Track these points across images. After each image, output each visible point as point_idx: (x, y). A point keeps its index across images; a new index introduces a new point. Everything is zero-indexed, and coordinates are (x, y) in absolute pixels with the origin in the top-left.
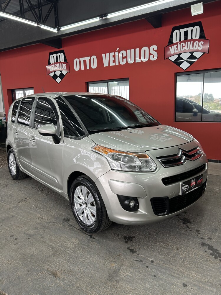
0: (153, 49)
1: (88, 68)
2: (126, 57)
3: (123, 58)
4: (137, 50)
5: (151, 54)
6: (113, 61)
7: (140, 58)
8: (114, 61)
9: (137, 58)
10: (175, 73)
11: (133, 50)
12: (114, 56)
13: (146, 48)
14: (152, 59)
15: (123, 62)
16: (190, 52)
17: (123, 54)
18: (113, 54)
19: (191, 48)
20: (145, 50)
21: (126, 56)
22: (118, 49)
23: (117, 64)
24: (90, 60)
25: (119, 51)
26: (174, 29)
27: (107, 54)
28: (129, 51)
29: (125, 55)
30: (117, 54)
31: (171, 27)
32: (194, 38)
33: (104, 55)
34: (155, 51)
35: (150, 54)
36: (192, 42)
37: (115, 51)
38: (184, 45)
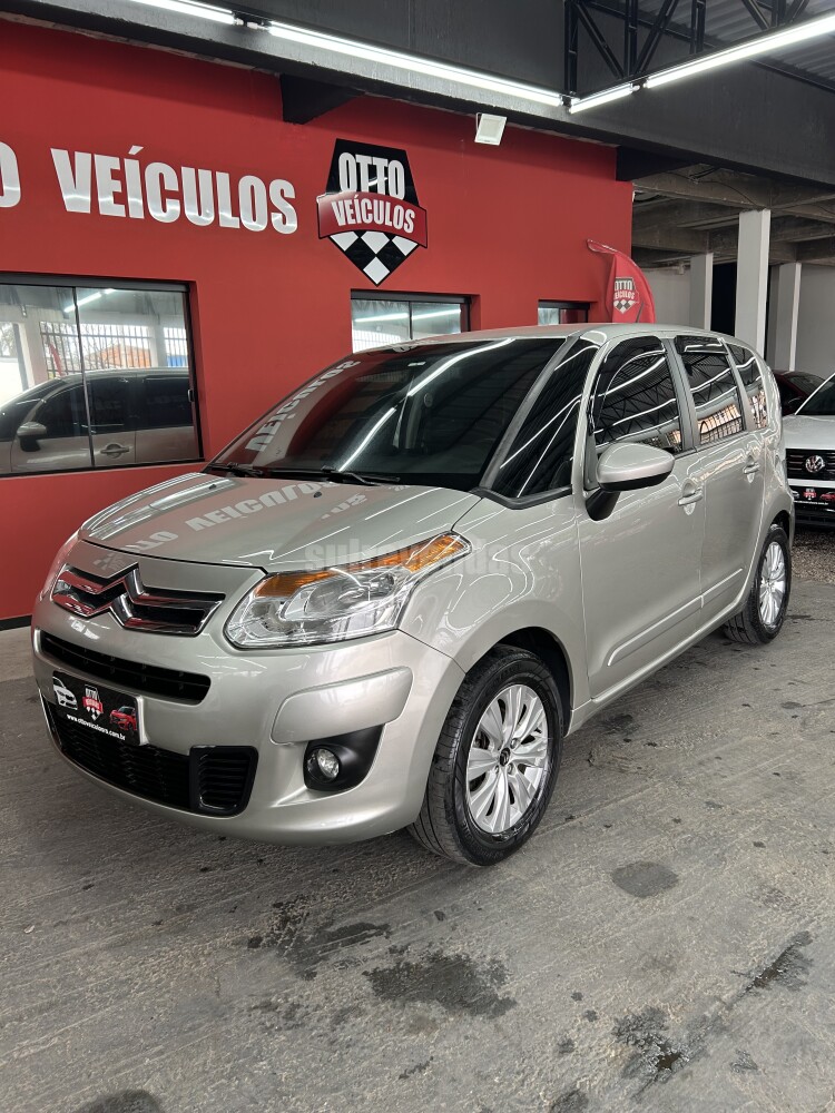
0: (282, 192)
2: (178, 196)
3: (166, 195)
4: (223, 179)
5: (279, 211)
6: (115, 194)
7: (236, 212)
8: (121, 198)
9: (225, 212)
10: (352, 290)
11: (205, 175)
12: (118, 175)
13: (256, 182)
14: (280, 228)
15: (164, 210)
16: (387, 234)
17: (161, 176)
18: (114, 163)
19: (388, 223)
20: (252, 188)
21: (177, 189)
22: (135, 150)
23: (137, 212)
25: (144, 162)
26: (342, 146)
27: (83, 159)
28: (187, 172)
29: (171, 185)
30: (132, 167)
31: (329, 138)
32: (392, 193)
33: (60, 157)
34: (288, 200)
35: (272, 208)
36: (388, 204)
37: (123, 155)
38: (370, 208)
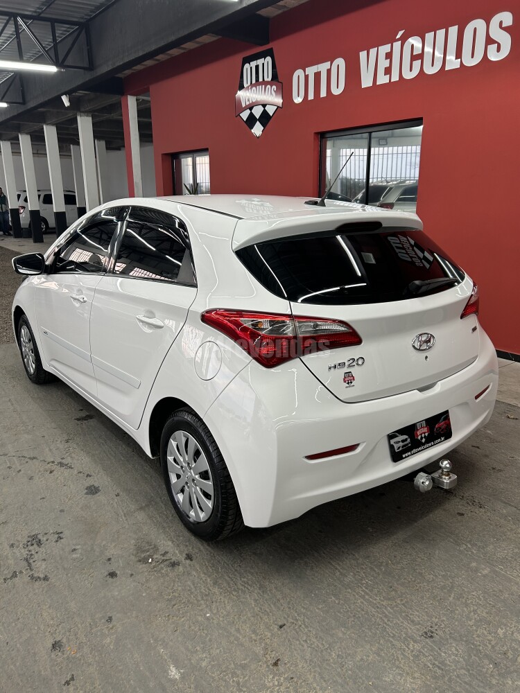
0: (501, 23)
1: (323, 94)
2: (420, 57)
3: (414, 58)
4: (454, 30)
5: (493, 42)
6: (386, 69)
7: (459, 55)
8: (388, 71)
9: (451, 57)
11: (441, 33)
12: (389, 56)
13: (479, 24)
14: (494, 57)
15: (411, 70)
17: (412, 46)
18: (386, 48)
20: (475, 29)
21: (421, 52)
22: (401, 33)
23: (395, 78)
24: (329, 71)
25: (404, 40)
27: (373, 51)
28: (429, 36)
29: (418, 50)
30: (397, 47)
33: (363, 55)
34: (506, 29)
35: (489, 41)
37: (392, 41)
